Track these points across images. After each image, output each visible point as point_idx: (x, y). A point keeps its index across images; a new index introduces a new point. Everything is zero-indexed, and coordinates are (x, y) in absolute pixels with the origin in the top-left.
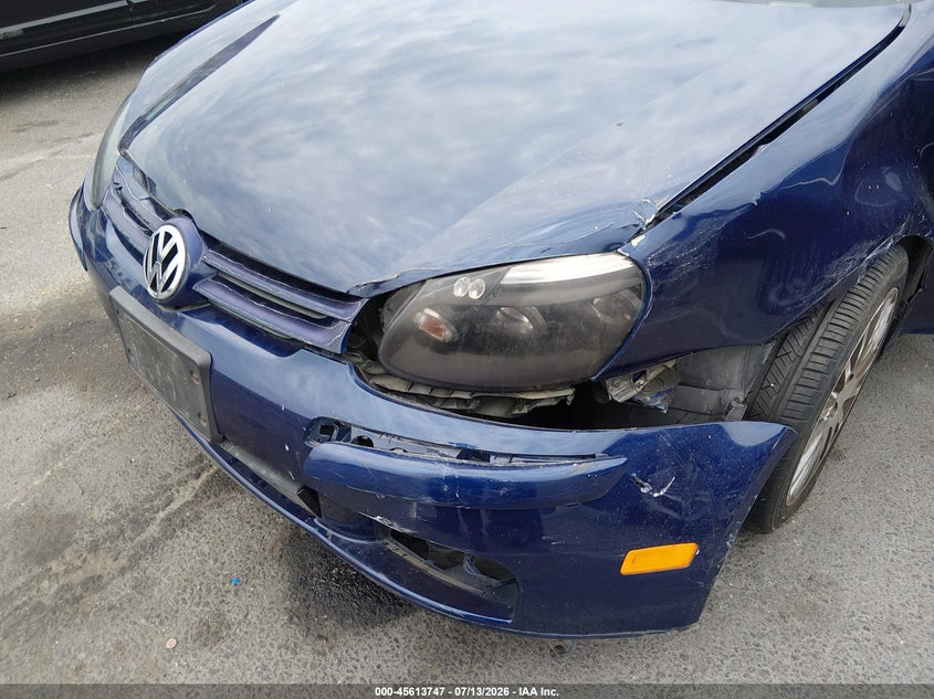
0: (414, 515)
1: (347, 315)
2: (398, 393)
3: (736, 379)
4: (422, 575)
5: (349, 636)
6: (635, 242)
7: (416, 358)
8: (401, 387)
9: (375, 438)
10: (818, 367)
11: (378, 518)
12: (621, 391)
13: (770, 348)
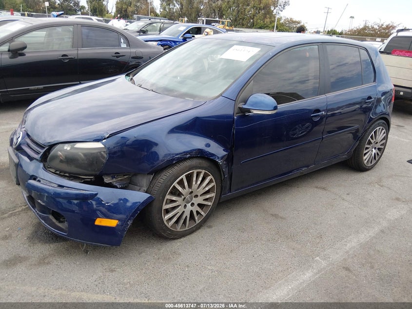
0: (45, 199)
1: (42, 151)
2: (52, 172)
3: (145, 184)
4: (54, 223)
5: (40, 245)
6: (103, 141)
7: (56, 164)
8: (54, 171)
9: (41, 180)
10: (161, 182)
11: (39, 201)
12: (107, 180)
13: (152, 176)
